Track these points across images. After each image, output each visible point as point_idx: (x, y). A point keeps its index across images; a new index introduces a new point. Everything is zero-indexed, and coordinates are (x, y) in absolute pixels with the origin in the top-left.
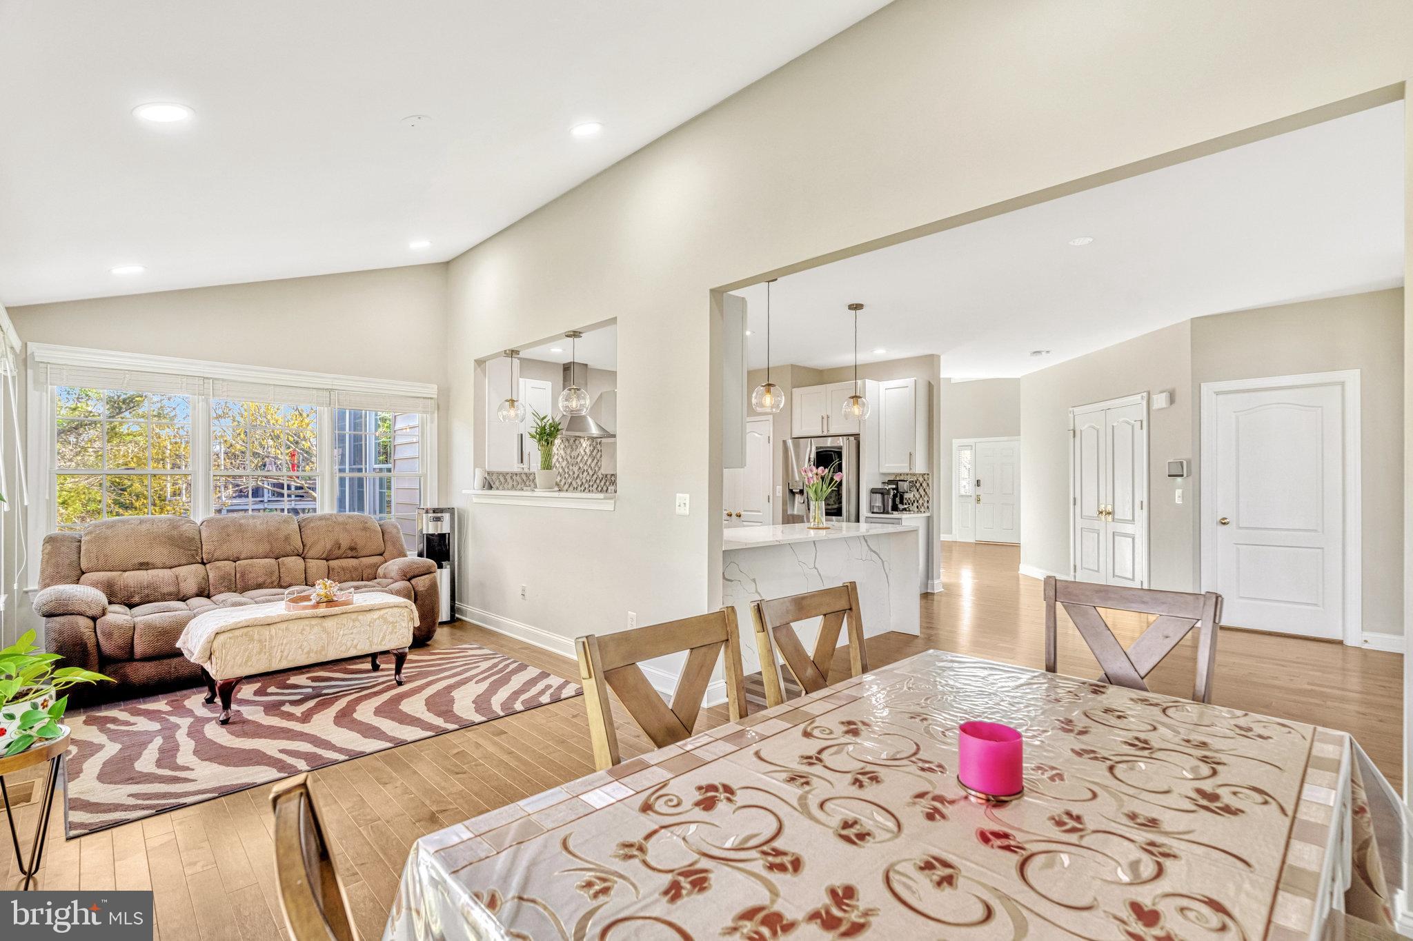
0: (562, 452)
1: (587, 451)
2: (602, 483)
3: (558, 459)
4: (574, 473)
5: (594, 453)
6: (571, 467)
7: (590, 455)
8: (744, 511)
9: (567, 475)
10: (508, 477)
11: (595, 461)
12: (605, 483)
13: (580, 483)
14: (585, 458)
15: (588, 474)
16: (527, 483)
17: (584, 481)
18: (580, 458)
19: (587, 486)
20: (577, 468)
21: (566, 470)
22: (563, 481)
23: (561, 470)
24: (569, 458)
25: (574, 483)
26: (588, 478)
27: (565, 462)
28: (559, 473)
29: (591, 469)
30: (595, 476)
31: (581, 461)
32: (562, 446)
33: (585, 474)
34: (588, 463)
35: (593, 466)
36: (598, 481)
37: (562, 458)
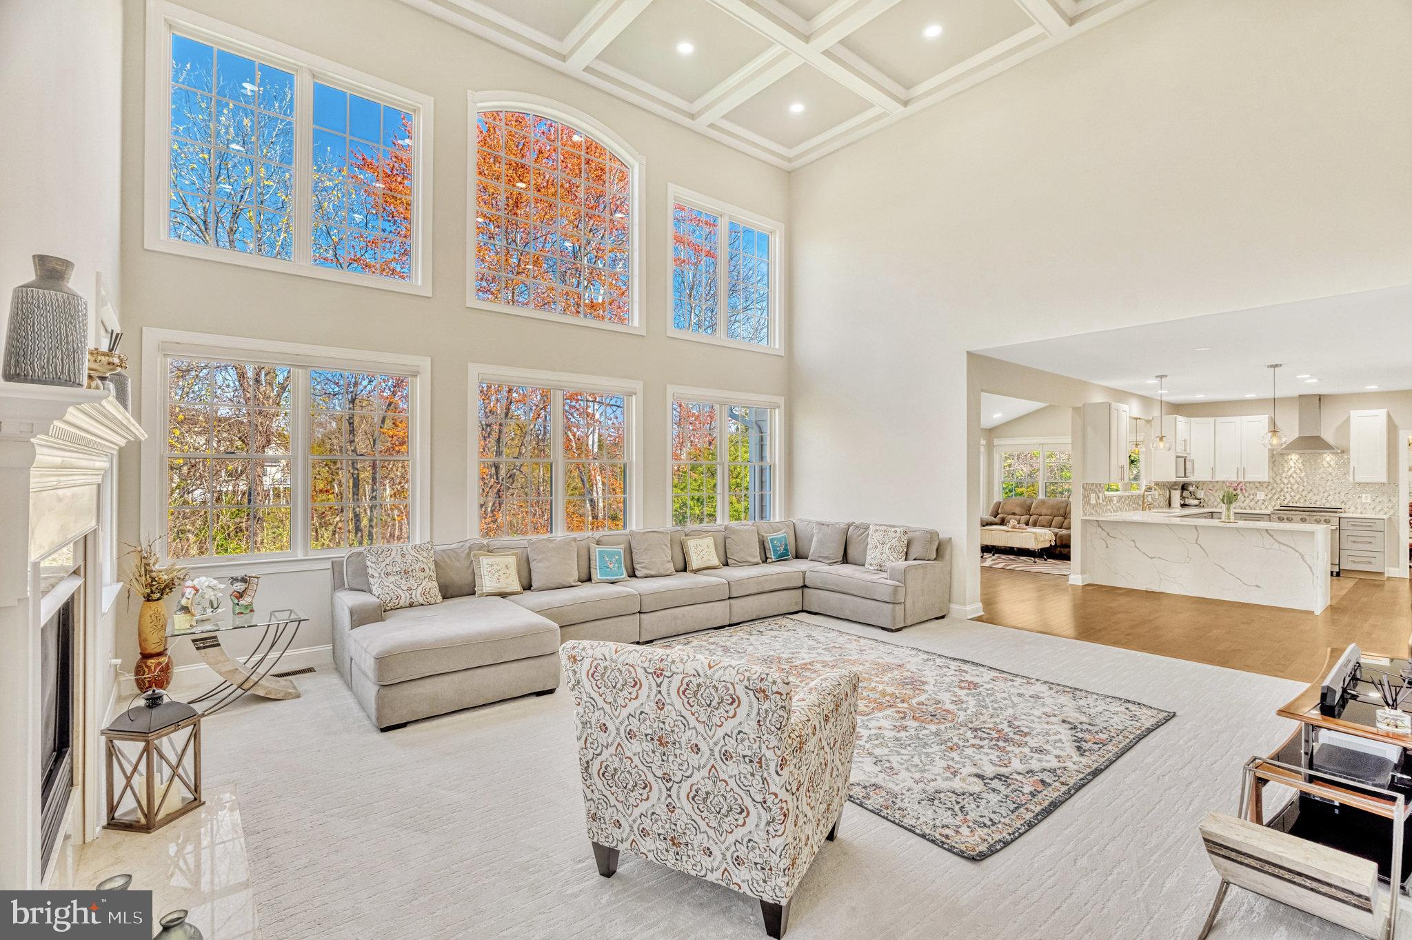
0: (1300, 465)
1: (1333, 463)
2: (1353, 491)
3: (1295, 472)
7: (1336, 467)
9: (1305, 484)
13: (1322, 490)
14: (1329, 469)
15: (1333, 482)
17: (1328, 489)
19: (1331, 492)
21: (1305, 479)
22: (1302, 488)
23: (1298, 480)
24: (1307, 470)
25: (1315, 491)
26: (1333, 486)
27: (1303, 473)
28: (1296, 482)
29: (1337, 478)
31: (1324, 472)
32: (1301, 461)
33: (1329, 482)
34: (1333, 473)
35: (1339, 475)
36: (1347, 489)
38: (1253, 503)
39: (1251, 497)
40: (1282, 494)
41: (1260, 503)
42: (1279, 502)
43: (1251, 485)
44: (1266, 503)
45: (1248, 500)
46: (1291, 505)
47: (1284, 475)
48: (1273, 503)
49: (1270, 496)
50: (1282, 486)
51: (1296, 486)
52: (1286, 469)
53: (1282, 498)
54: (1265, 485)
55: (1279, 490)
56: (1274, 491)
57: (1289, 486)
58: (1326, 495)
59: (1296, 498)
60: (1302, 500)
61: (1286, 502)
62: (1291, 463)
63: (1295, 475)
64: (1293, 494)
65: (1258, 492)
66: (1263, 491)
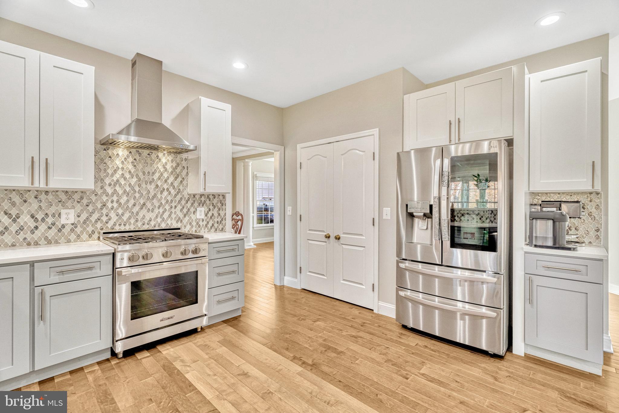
0: (130, 167)
1: (168, 167)
2: (189, 204)
3: (123, 174)
4: (149, 192)
5: (178, 170)
6: (144, 186)
7: (172, 173)
8: (344, 233)
9: (137, 195)
11: (179, 179)
12: (192, 204)
13: (157, 205)
14: (166, 175)
15: (170, 193)
17: (163, 202)
18: (157, 175)
19: (167, 207)
20: (153, 186)
21: (137, 189)
22: (132, 202)
23: (128, 189)
24: (140, 174)
25: (149, 205)
26: (169, 198)
27: (135, 180)
28: (125, 191)
29: (174, 188)
30: (179, 197)
31: (159, 178)
32: (131, 159)
33: (165, 193)
34: (170, 181)
35: (176, 184)
36: (183, 202)
37: (130, 172)
38: (54, 230)
39: (50, 220)
40: (105, 211)
41: (66, 231)
42: (99, 225)
43: (50, 197)
44: (78, 230)
45: (43, 227)
46: (117, 229)
47: (107, 181)
48: (90, 229)
49: (84, 216)
50: (105, 198)
51: (125, 198)
52: (110, 171)
53: (104, 219)
54: (76, 197)
55: (99, 205)
56: (90, 208)
57: (115, 198)
58: (161, 210)
59: (125, 218)
60: (132, 221)
61: (110, 225)
62: (118, 162)
63: (122, 182)
64: (120, 211)
65: (63, 212)
66: (73, 207)
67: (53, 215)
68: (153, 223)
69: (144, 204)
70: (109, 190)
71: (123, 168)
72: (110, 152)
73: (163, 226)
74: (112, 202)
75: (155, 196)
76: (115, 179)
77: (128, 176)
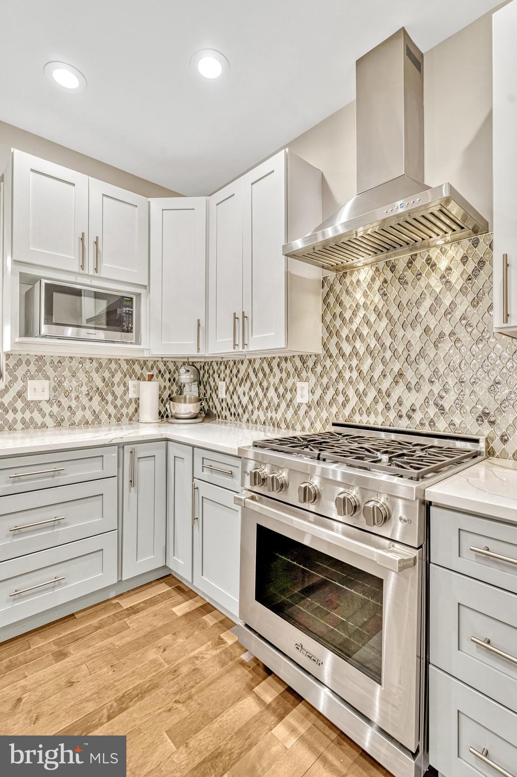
0: (377, 298)
3: (365, 316)
4: (409, 345)
6: (400, 333)
7: (463, 291)
9: (388, 354)
10: (274, 364)
13: (427, 373)
14: (447, 299)
16: (304, 374)
17: (442, 368)
18: (428, 302)
20: (419, 331)
21: (388, 341)
22: (380, 368)
23: (373, 343)
24: (394, 310)
25: (410, 375)
27: (384, 322)
28: (368, 348)
31: (432, 311)
32: (377, 284)
34: (457, 312)
37: (376, 309)
38: (291, 411)
39: (288, 396)
40: (341, 386)
41: (301, 413)
42: (334, 410)
43: (289, 365)
45: (283, 405)
46: (357, 420)
47: (344, 333)
48: (324, 414)
49: (319, 392)
52: (348, 315)
53: (341, 399)
54: (310, 363)
55: (334, 376)
56: (325, 380)
57: (354, 362)
59: (369, 400)
60: (380, 407)
61: (347, 411)
62: (359, 296)
63: (365, 331)
65: (299, 385)
66: (307, 380)
67: (291, 390)
68: (418, 416)
69: (401, 374)
70: (347, 349)
71: (365, 305)
72: (347, 280)
73: (442, 427)
74: (351, 368)
75: (422, 354)
76: (354, 327)
77: (373, 318)
